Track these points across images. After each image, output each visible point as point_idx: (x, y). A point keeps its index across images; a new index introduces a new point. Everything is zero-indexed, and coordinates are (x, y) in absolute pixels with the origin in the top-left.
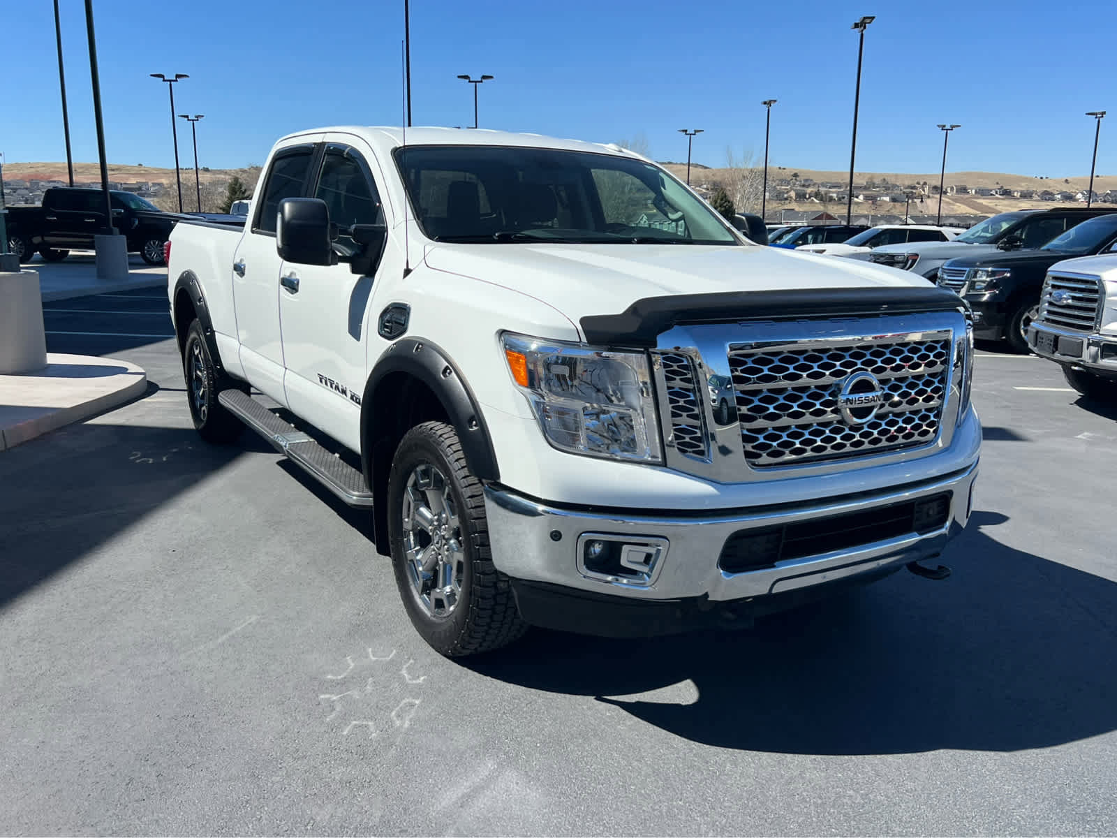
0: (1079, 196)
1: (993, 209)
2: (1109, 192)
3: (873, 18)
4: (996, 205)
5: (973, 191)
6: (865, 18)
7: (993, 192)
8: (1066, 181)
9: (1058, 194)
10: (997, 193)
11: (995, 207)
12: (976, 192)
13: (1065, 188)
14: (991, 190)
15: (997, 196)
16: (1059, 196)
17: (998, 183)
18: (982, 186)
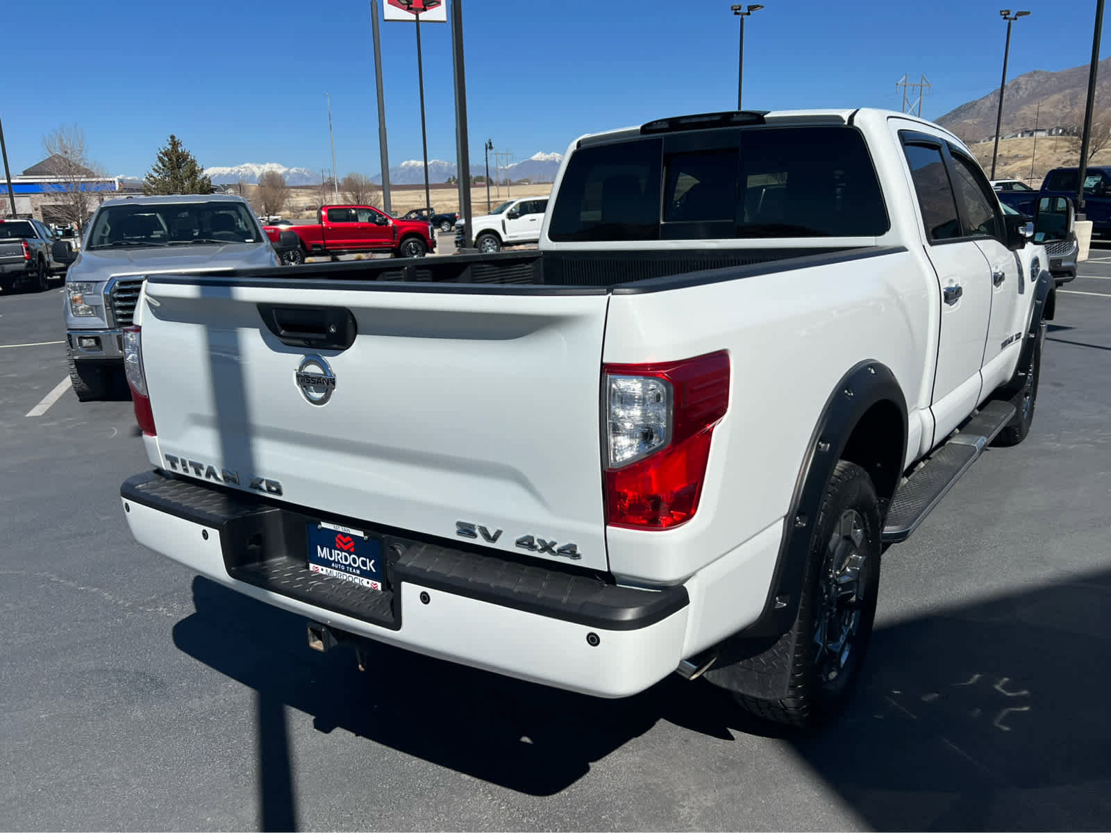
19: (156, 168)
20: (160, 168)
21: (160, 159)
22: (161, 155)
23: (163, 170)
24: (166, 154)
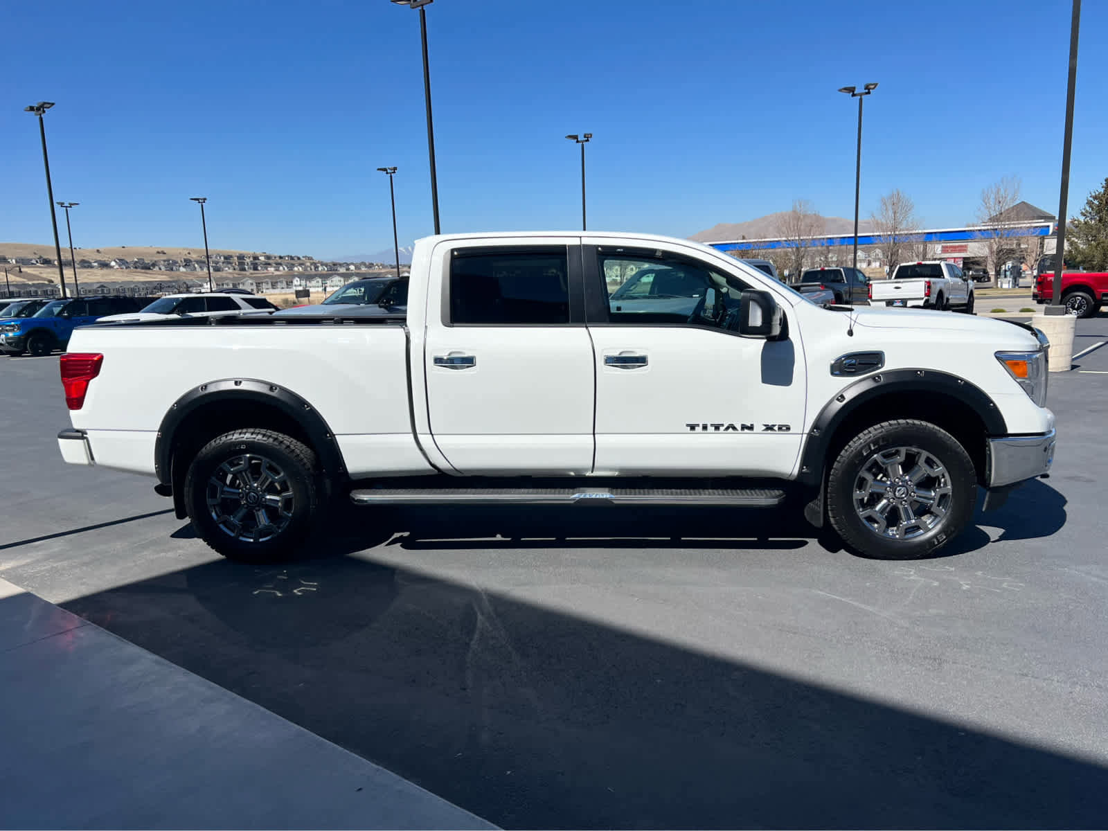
0: (113, 263)
1: (39, 277)
2: (136, 260)
3: (53, 104)
4: (41, 273)
5: (14, 261)
6: (45, 103)
7: (34, 262)
8: (98, 251)
9: (95, 262)
10: (37, 262)
11: (40, 275)
12: (16, 262)
13: (99, 257)
14: (31, 260)
15: (38, 264)
16: (96, 264)
17: (35, 253)
18: (22, 256)
19: (1083, 211)
20: (1087, 211)
21: (1090, 203)
22: (1091, 199)
23: (1090, 213)
24: (1095, 198)
